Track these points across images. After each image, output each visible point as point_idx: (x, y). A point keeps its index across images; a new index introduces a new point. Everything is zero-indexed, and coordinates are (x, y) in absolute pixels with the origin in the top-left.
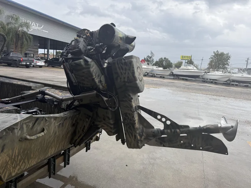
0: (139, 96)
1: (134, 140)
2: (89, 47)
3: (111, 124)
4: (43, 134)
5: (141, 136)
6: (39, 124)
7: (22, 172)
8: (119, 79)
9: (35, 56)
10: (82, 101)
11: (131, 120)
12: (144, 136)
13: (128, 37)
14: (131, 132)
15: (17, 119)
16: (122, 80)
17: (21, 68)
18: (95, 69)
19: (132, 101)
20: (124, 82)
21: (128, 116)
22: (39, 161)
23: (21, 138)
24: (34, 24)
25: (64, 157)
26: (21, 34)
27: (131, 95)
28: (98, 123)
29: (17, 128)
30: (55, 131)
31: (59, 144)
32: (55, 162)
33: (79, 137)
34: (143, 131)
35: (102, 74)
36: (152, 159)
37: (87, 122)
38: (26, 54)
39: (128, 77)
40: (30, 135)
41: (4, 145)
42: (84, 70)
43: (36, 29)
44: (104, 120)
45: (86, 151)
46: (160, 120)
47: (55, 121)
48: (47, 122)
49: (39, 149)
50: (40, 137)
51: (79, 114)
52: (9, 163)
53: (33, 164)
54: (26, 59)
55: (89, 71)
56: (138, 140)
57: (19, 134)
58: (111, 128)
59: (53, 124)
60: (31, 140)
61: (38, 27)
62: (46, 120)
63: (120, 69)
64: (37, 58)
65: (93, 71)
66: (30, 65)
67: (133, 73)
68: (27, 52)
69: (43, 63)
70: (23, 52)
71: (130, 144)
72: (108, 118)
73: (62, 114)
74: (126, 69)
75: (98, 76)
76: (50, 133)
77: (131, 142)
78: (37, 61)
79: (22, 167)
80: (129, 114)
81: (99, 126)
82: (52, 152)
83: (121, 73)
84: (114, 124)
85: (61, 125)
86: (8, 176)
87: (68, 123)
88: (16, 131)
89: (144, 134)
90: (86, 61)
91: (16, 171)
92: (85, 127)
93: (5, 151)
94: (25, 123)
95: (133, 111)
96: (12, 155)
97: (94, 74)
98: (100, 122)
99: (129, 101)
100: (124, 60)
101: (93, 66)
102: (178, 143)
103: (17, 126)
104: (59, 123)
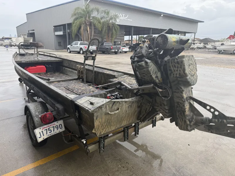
0: (192, 88)
1: (184, 124)
2: (150, 50)
3: (166, 109)
4: (118, 111)
5: (190, 122)
6: (116, 105)
7: (107, 133)
8: (172, 74)
9: (122, 43)
10: (144, 91)
11: (182, 108)
12: (193, 122)
13: (182, 39)
14: (182, 117)
15: (104, 102)
16: (175, 76)
17: (111, 55)
18: (152, 68)
19: (183, 93)
20: (176, 77)
21: (179, 105)
22: (117, 128)
23: (106, 113)
24: (121, 15)
25: (135, 128)
26: (111, 25)
27: (182, 87)
28: (156, 107)
29: (103, 107)
30: (126, 111)
31: (130, 119)
32: (128, 131)
33: (143, 116)
34: (192, 118)
35: (159, 71)
36: (217, 144)
37: (148, 106)
38: (115, 42)
39: (180, 74)
40: (111, 112)
41: (97, 116)
42: (144, 70)
43: (122, 19)
44: (161, 105)
45: (153, 127)
46: (209, 110)
47: (125, 104)
48: (120, 104)
49: (116, 120)
50: (116, 113)
51: (143, 99)
52: (100, 126)
53: (113, 129)
54: (115, 47)
55: (148, 70)
56: (188, 125)
57: (105, 110)
58: (166, 112)
59: (124, 105)
60: (111, 114)
61: (124, 17)
62: (120, 103)
63: (173, 67)
64: (123, 45)
65: (151, 69)
66: (118, 51)
67: (184, 70)
68: (116, 40)
69: (127, 49)
70: (113, 41)
71: (181, 127)
72: (164, 104)
73: (130, 99)
74: (178, 67)
75: (156, 73)
76: (123, 111)
77: (182, 125)
78: (123, 48)
79: (107, 130)
80: (181, 103)
81: (157, 110)
82: (125, 123)
83: (174, 70)
84: (169, 110)
85: (130, 107)
86: (100, 134)
87: (135, 105)
88: (103, 109)
89: (193, 120)
90: (146, 63)
91: (104, 132)
92: (147, 109)
93: (98, 119)
94: (108, 105)
95: (184, 101)
96: (101, 122)
97: (151, 72)
98: (158, 106)
99: (180, 93)
100: (177, 59)
101: (151, 66)
102: (225, 132)
103: (104, 106)
104: (128, 105)
